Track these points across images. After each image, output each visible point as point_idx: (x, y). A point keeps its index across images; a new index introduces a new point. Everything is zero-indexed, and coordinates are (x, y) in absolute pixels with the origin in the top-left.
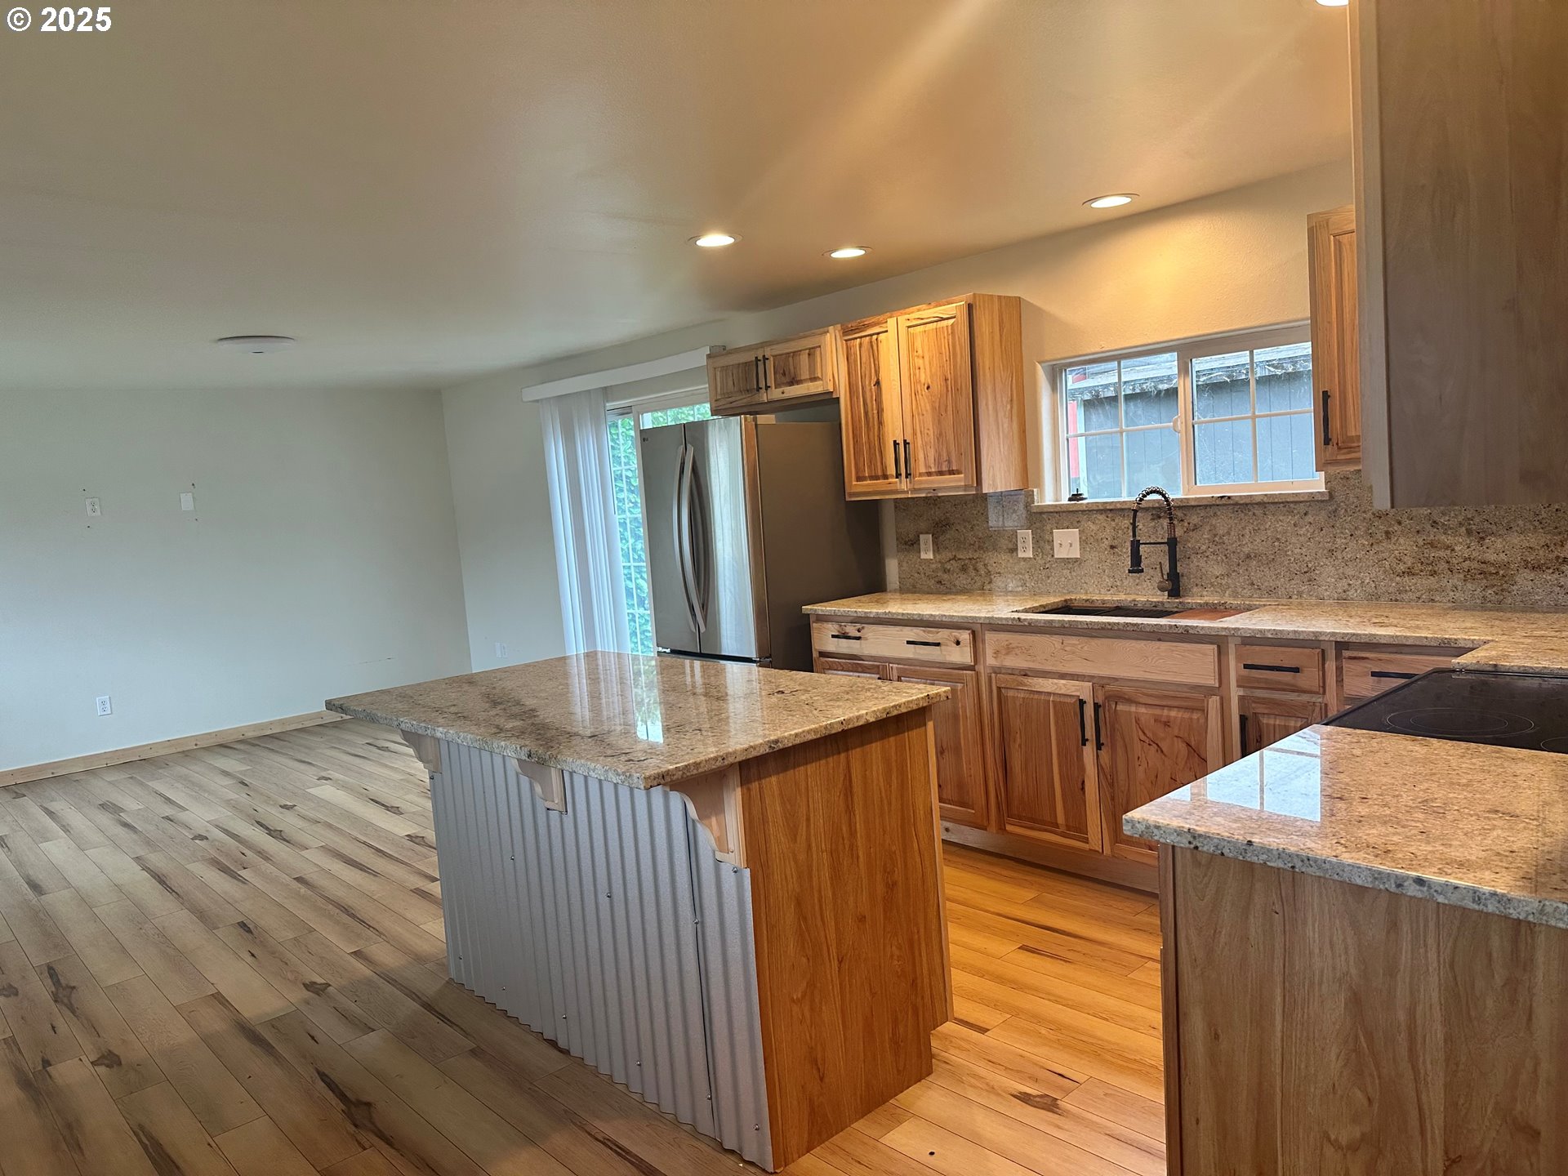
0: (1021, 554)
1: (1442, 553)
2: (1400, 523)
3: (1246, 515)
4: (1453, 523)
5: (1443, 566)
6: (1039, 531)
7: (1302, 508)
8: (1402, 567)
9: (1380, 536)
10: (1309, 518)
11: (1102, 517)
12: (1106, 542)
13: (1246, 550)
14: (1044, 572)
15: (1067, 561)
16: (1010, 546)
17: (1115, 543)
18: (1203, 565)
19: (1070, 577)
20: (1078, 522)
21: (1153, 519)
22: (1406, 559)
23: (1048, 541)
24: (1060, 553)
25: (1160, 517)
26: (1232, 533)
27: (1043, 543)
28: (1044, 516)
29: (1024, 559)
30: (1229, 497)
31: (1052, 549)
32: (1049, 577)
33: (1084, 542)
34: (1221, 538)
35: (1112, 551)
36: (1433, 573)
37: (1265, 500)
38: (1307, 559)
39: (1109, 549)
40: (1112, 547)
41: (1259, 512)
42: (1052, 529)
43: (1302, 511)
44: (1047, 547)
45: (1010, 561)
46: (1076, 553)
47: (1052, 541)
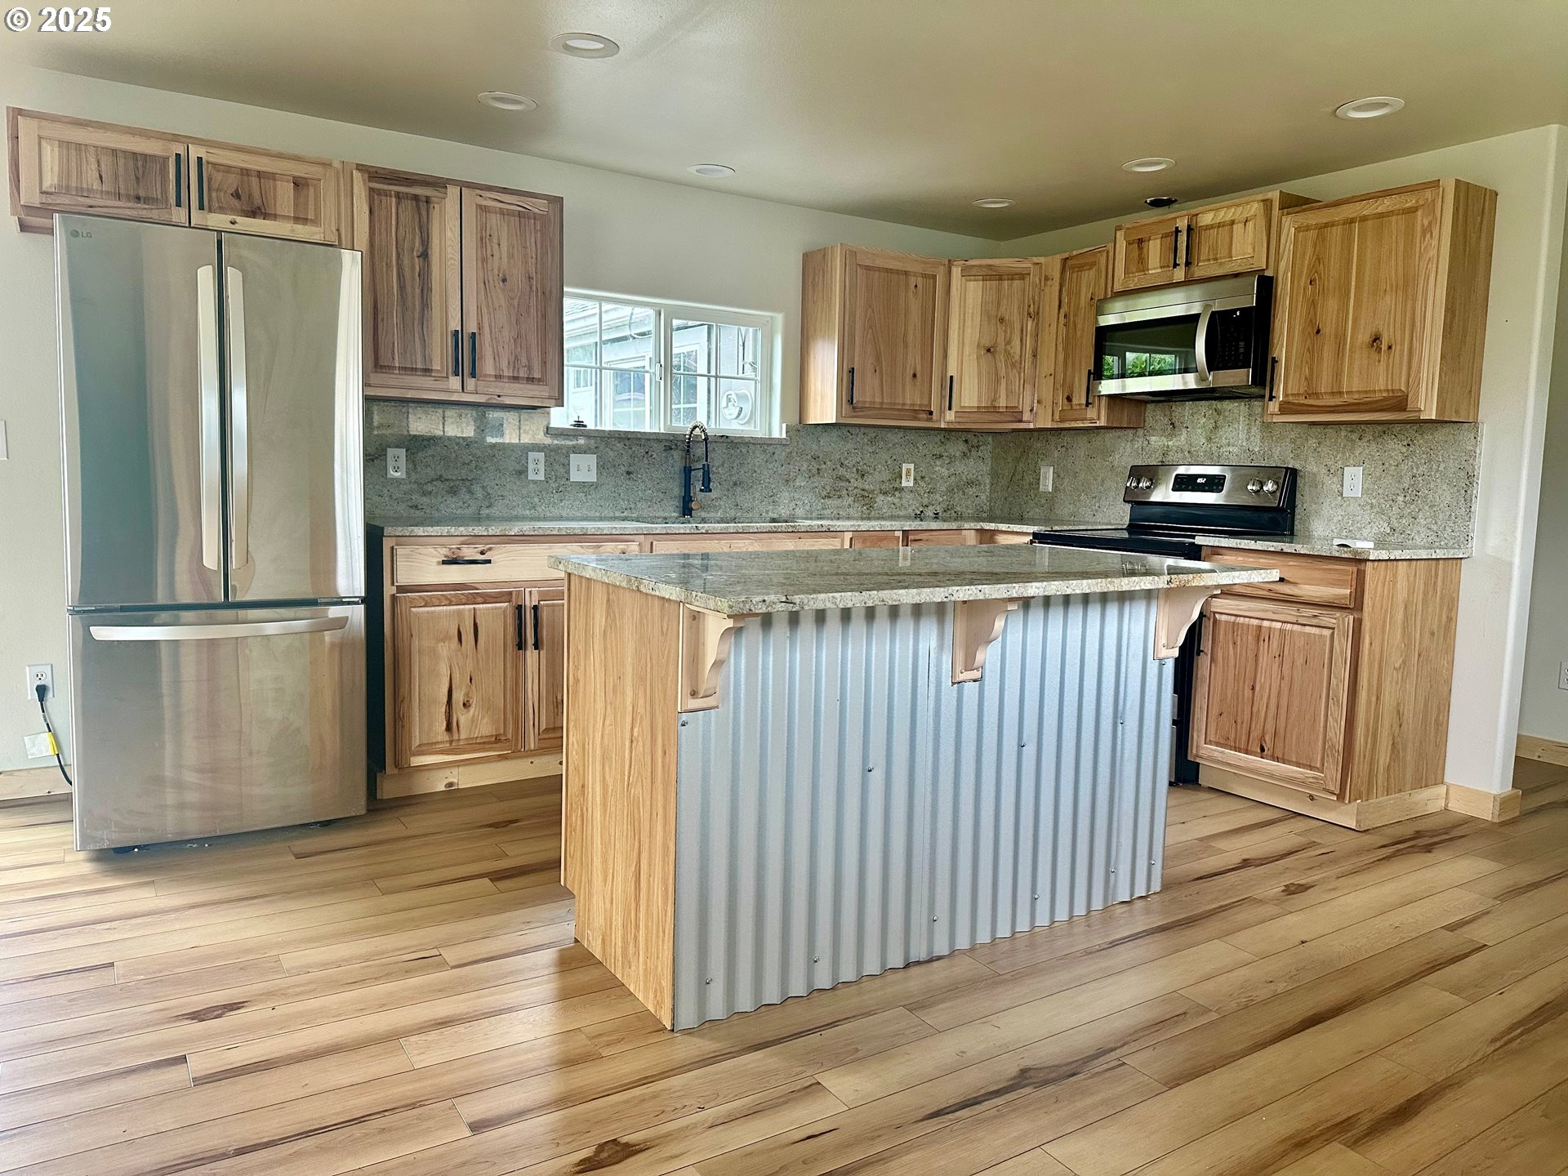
0: (531, 476)
1: (843, 484)
2: (825, 463)
3: (736, 451)
4: (850, 465)
5: (845, 492)
6: (552, 454)
7: (771, 449)
8: (825, 493)
9: (814, 471)
10: (776, 457)
11: (621, 445)
12: (623, 468)
13: (734, 478)
14: (556, 496)
15: (582, 485)
16: (518, 467)
17: (632, 469)
19: (585, 500)
20: (596, 448)
21: (665, 450)
22: (827, 487)
23: (563, 465)
24: (575, 477)
25: (671, 449)
26: (726, 465)
27: (557, 465)
28: (561, 439)
29: (535, 482)
30: (727, 437)
31: (568, 472)
32: (561, 501)
33: (601, 467)
34: (717, 469)
35: (628, 477)
36: (841, 497)
37: (752, 441)
38: (773, 486)
39: (625, 474)
40: (628, 473)
41: (745, 450)
42: (568, 453)
43: (772, 452)
44: (562, 470)
45: (518, 483)
46: (592, 477)
47: (569, 464)
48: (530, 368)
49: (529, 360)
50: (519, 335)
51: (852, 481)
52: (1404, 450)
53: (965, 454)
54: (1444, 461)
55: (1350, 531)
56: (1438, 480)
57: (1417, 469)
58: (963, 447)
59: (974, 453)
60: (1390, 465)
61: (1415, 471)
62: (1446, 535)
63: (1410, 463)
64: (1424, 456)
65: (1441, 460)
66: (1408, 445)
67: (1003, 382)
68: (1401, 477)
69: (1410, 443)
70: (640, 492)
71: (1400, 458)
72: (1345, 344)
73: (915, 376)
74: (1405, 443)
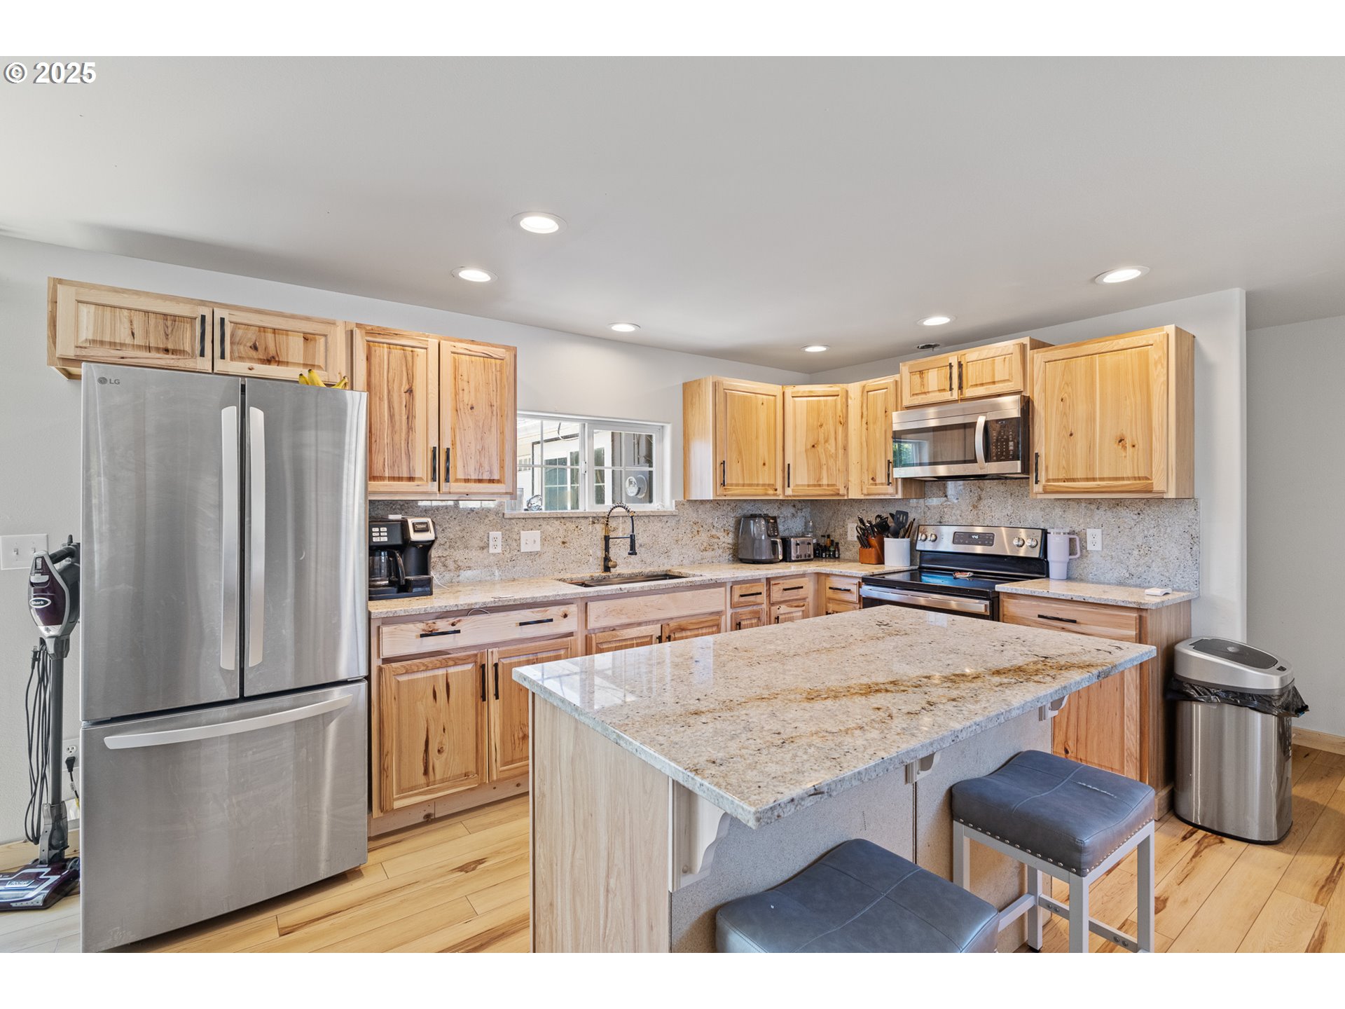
0: (492, 550)
1: (716, 540)
4: (720, 527)
5: (716, 546)
6: (507, 532)
7: (665, 519)
8: (703, 548)
9: (696, 533)
10: (668, 524)
11: (557, 523)
12: (559, 539)
14: (510, 564)
15: (530, 554)
16: (482, 544)
17: (566, 540)
18: (618, 551)
19: (532, 566)
20: (540, 526)
22: (704, 543)
23: (516, 540)
24: (524, 548)
25: (595, 523)
27: (511, 541)
28: (513, 521)
29: (494, 555)
31: (519, 545)
32: (514, 567)
33: (544, 540)
35: (563, 545)
36: (713, 550)
38: (667, 545)
39: (561, 544)
40: (564, 543)
41: (646, 521)
42: (519, 531)
43: (665, 521)
44: (515, 544)
45: (481, 556)
46: (537, 548)
47: (519, 540)
48: (491, 472)
49: (491, 466)
50: (483, 448)
51: (721, 538)
52: (1135, 517)
53: (793, 515)
54: (1170, 526)
55: (1095, 575)
56: (1166, 540)
57: (1148, 531)
58: (792, 510)
59: (799, 514)
60: (1124, 528)
61: (1146, 532)
62: (1177, 580)
63: (1141, 527)
64: (1153, 522)
65: (1167, 525)
66: (1139, 514)
67: (825, 467)
68: (1135, 537)
69: (1140, 512)
70: (572, 557)
71: (1133, 523)
72: (1094, 445)
73: (764, 464)
74: (1136, 512)
